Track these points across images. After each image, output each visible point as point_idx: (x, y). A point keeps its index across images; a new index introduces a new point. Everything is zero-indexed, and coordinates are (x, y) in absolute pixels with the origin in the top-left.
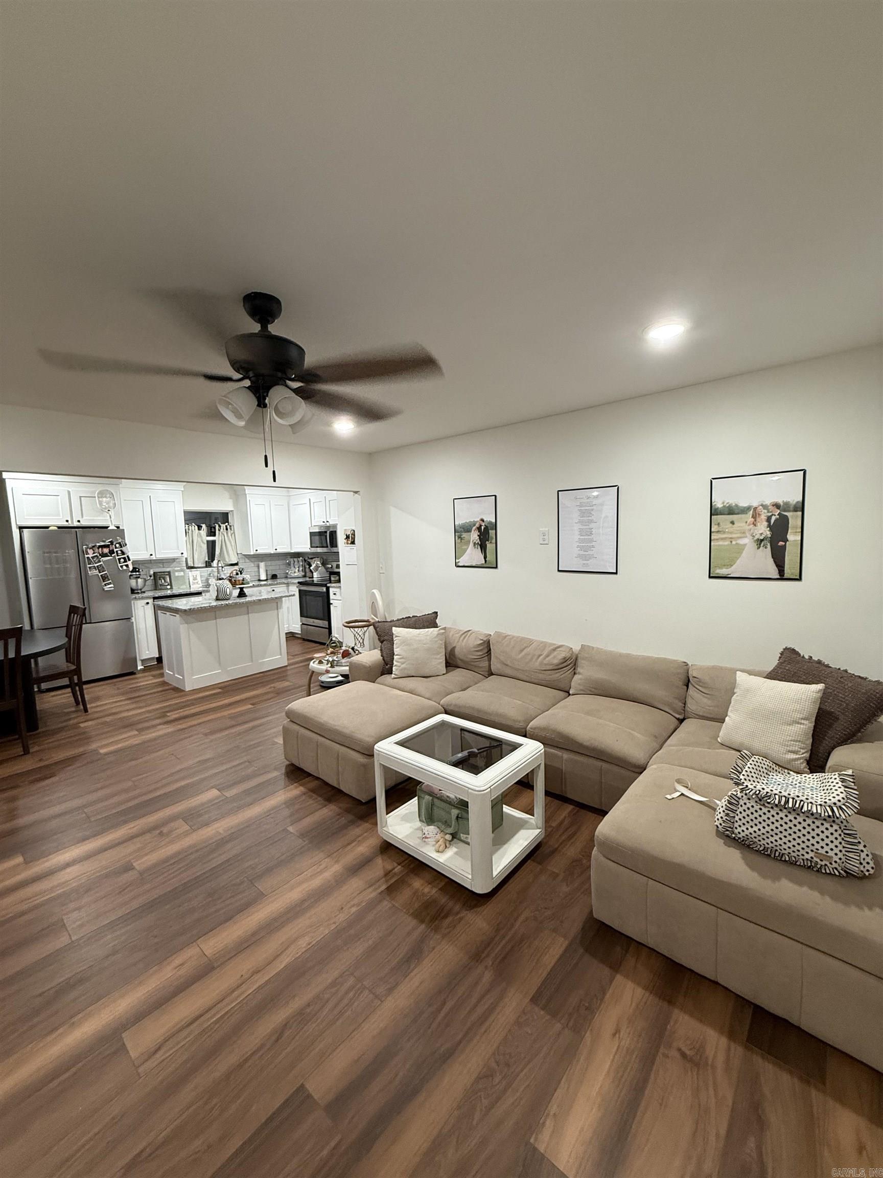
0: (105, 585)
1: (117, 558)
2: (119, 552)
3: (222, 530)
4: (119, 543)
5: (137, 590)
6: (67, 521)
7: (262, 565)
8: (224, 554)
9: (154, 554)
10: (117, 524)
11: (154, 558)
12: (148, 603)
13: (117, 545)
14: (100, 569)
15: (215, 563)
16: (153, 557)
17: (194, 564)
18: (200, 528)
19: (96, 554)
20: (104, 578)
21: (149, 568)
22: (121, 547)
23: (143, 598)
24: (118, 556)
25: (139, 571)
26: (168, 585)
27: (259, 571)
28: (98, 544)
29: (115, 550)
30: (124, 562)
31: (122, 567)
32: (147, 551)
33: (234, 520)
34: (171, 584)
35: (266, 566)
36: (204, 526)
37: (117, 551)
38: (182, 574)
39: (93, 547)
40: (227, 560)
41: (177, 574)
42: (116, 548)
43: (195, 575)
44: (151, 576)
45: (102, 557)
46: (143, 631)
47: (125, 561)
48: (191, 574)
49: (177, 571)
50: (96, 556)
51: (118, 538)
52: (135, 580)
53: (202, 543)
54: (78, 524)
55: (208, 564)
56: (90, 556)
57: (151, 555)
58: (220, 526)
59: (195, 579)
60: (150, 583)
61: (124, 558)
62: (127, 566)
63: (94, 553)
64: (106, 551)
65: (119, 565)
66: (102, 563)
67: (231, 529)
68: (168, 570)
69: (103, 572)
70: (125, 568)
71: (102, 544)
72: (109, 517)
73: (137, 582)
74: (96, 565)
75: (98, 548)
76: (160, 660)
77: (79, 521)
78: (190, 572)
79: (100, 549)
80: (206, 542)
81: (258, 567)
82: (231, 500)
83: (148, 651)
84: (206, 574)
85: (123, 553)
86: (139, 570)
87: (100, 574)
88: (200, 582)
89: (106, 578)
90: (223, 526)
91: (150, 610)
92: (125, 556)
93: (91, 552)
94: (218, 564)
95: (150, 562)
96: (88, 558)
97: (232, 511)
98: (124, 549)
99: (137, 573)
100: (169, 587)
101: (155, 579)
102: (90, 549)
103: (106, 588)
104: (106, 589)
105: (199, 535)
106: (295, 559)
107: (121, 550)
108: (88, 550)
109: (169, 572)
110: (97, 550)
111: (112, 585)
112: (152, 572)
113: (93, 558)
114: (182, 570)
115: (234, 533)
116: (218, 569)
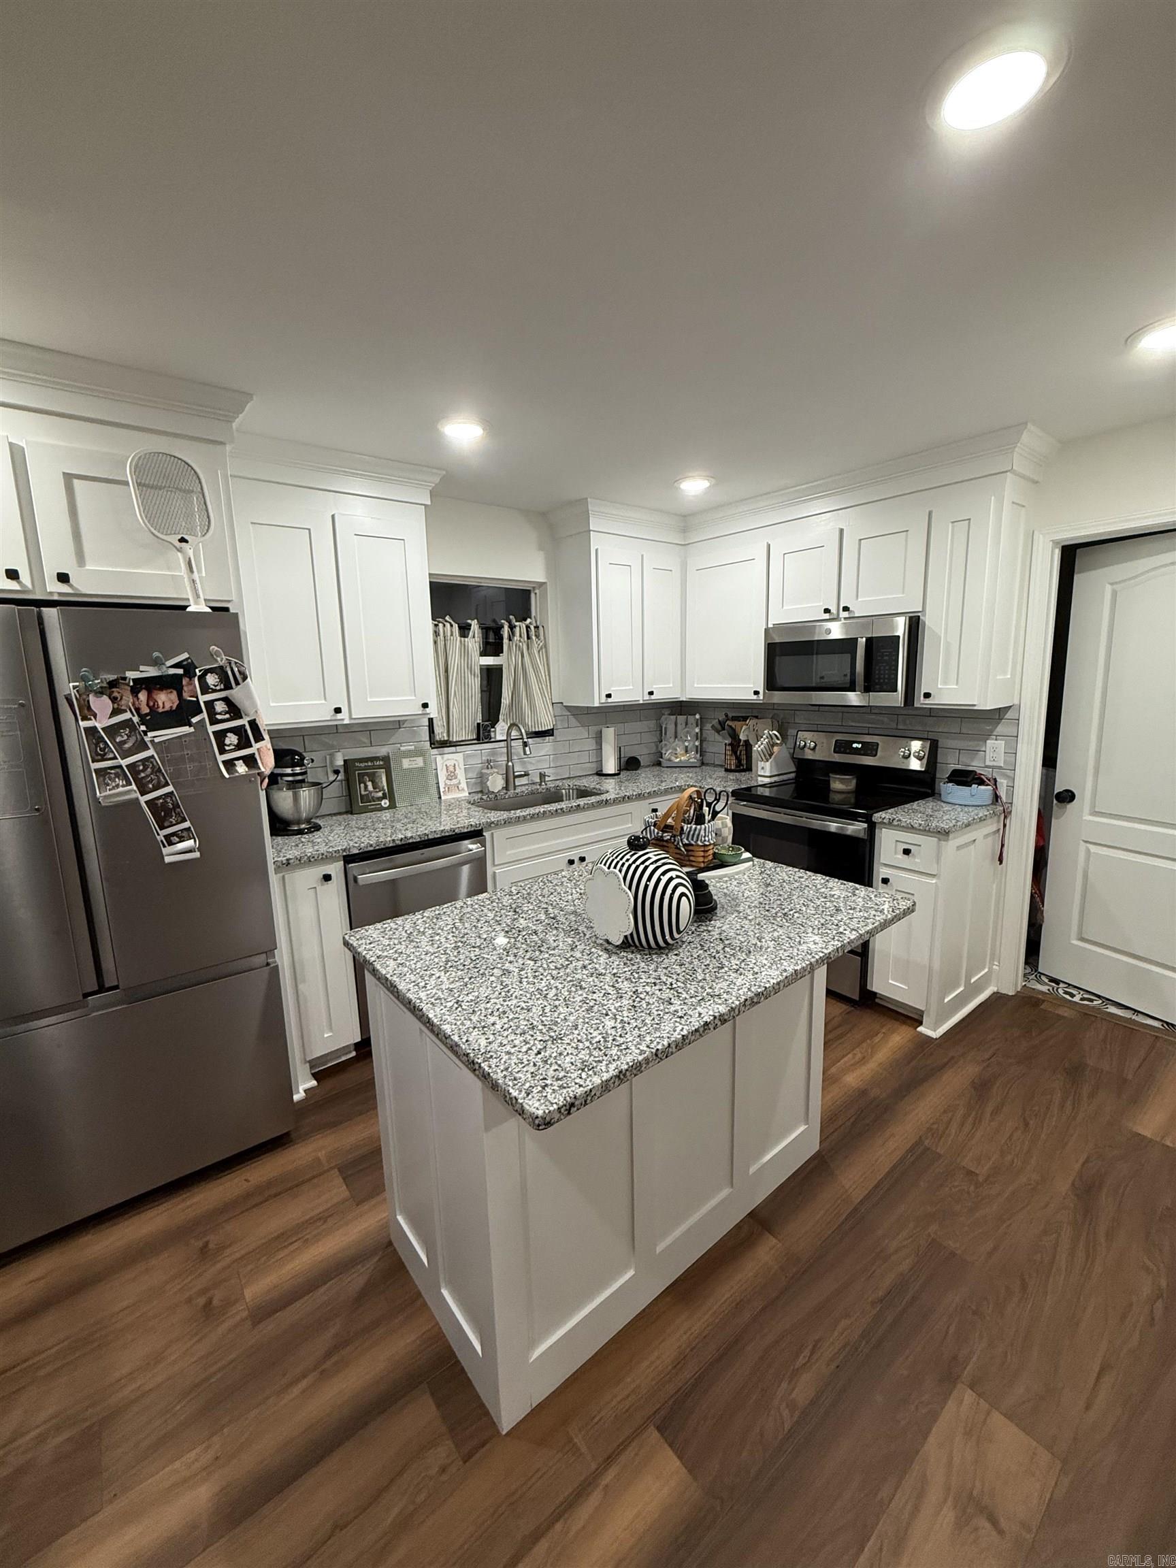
0: (169, 840)
1: (211, 729)
2: (220, 707)
3: (517, 638)
4: (221, 672)
5: (299, 822)
6: (12, 574)
7: (609, 734)
8: (520, 702)
9: (345, 709)
10: (219, 595)
11: (347, 721)
12: (327, 878)
13: (211, 680)
14: (141, 776)
15: (500, 731)
16: (344, 718)
17: (448, 735)
18: (464, 630)
19: (126, 716)
20: (164, 812)
21: (332, 749)
22: (228, 687)
23: (311, 861)
24: (214, 722)
25: (301, 764)
26: (384, 797)
27: (599, 749)
28: (132, 675)
29: (203, 699)
30: (239, 747)
31: (230, 764)
32: (325, 699)
33: (546, 610)
34: (390, 795)
35: (618, 735)
36: (474, 624)
37: (210, 705)
38: (419, 762)
39: (113, 684)
40: (529, 721)
41: (406, 763)
42: (205, 689)
43: (452, 763)
44: (337, 772)
45: (152, 728)
46: (312, 973)
47: (244, 743)
48: (445, 761)
49: (409, 754)
50: (128, 724)
51: (214, 648)
52: (290, 793)
53: (468, 674)
54: (64, 588)
55: (483, 734)
56: (101, 723)
57: (338, 710)
58: (512, 627)
59: (451, 775)
60: (334, 791)
61: (238, 731)
62: (250, 761)
63: (115, 712)
64: (166, 700)
65: (221, 758)
66: (151, 752)
67: (537, 636)
68: (382, 751)
69: (155, 789)
70: (241, 768)
71: (150, 672)
72: (183, 571)
73: (296, 798)
74: (124, 763)
75: (135, 691)
76: (364, 1048)
77: (63, 578)
78: (439, 758)
79: (143, 696)
80: (478, 671)
81: (599, 738)
82: (542, 553)
83: (331, 1029)
84: (477, 762)
85: (234, 711)
86: (303, 758)
87: (143, 800)
88: (463, 785)
89: (168, 813)
90: (520, 626)
91: (333, 899)
92: (243, 722)
93: (101, 705)
94: (509, 734)
95: (335, 730)
96: (91, 731)
97: (542, 584)
98: (236, 694)
99: (298, 770)
100: (386, 803)
101: (349, 783)
102: (100, 693)
103: (170, 855)
104: (167, 860)
105: (465, 650)
106: (681, 719)
107: (226, 700)
108: (92, 698)
109: (386, 759)
110: (128, 699)
111: (189, 843)
112: (340, 762)
113: (112, 730)
114: (419, 753)
115: (545, 646)
116: (509, 747)
